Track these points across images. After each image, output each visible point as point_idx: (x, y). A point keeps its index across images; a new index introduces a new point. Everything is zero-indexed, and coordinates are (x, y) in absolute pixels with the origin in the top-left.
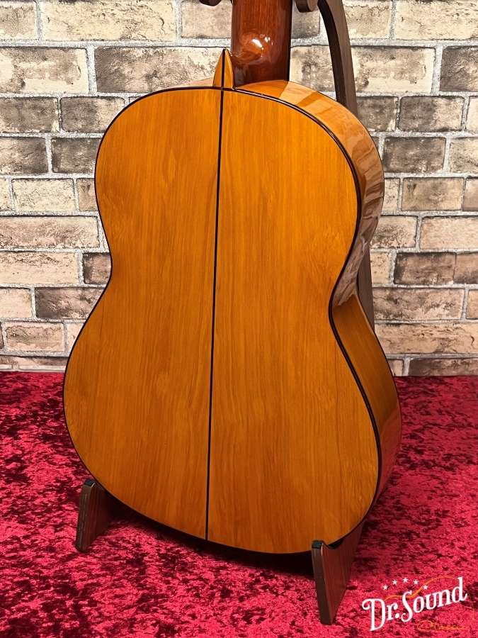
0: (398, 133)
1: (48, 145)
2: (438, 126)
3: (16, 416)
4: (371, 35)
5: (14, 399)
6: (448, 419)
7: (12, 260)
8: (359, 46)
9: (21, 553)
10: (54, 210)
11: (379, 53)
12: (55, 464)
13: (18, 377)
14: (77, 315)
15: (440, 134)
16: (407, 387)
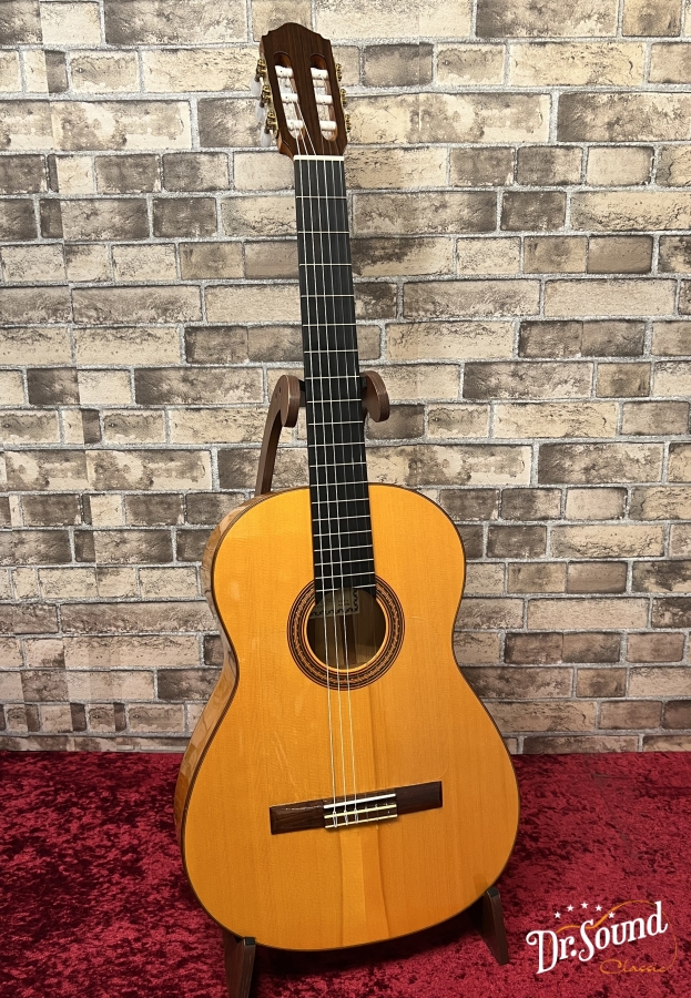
0: (501, 521)
1: (174, 536)
2: (538, 515)
3: (135, 801)
4: (472, 435)
5: (134, 782)
6: (562, 802)
7: (136, 644)
8: (461, 445)
9: (131, 958)
10: (178, 596)
11: (480, 451)
12: (170, 856)
13: (140, 759)
14: (197, 696)
15: (542, 523)
16: (523, 767)
